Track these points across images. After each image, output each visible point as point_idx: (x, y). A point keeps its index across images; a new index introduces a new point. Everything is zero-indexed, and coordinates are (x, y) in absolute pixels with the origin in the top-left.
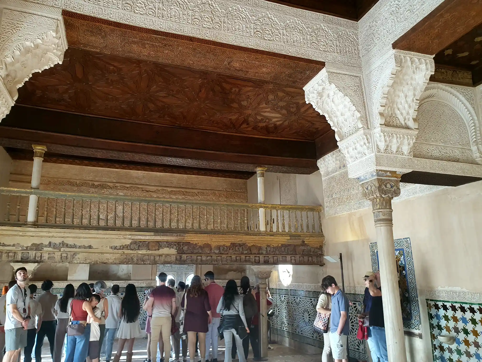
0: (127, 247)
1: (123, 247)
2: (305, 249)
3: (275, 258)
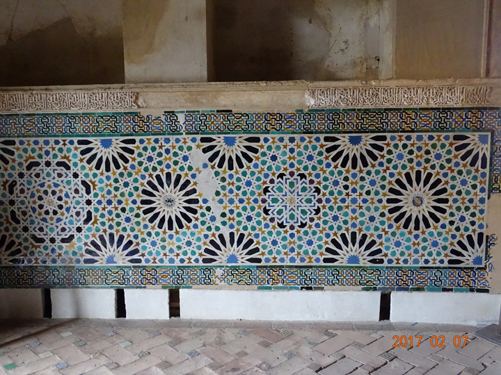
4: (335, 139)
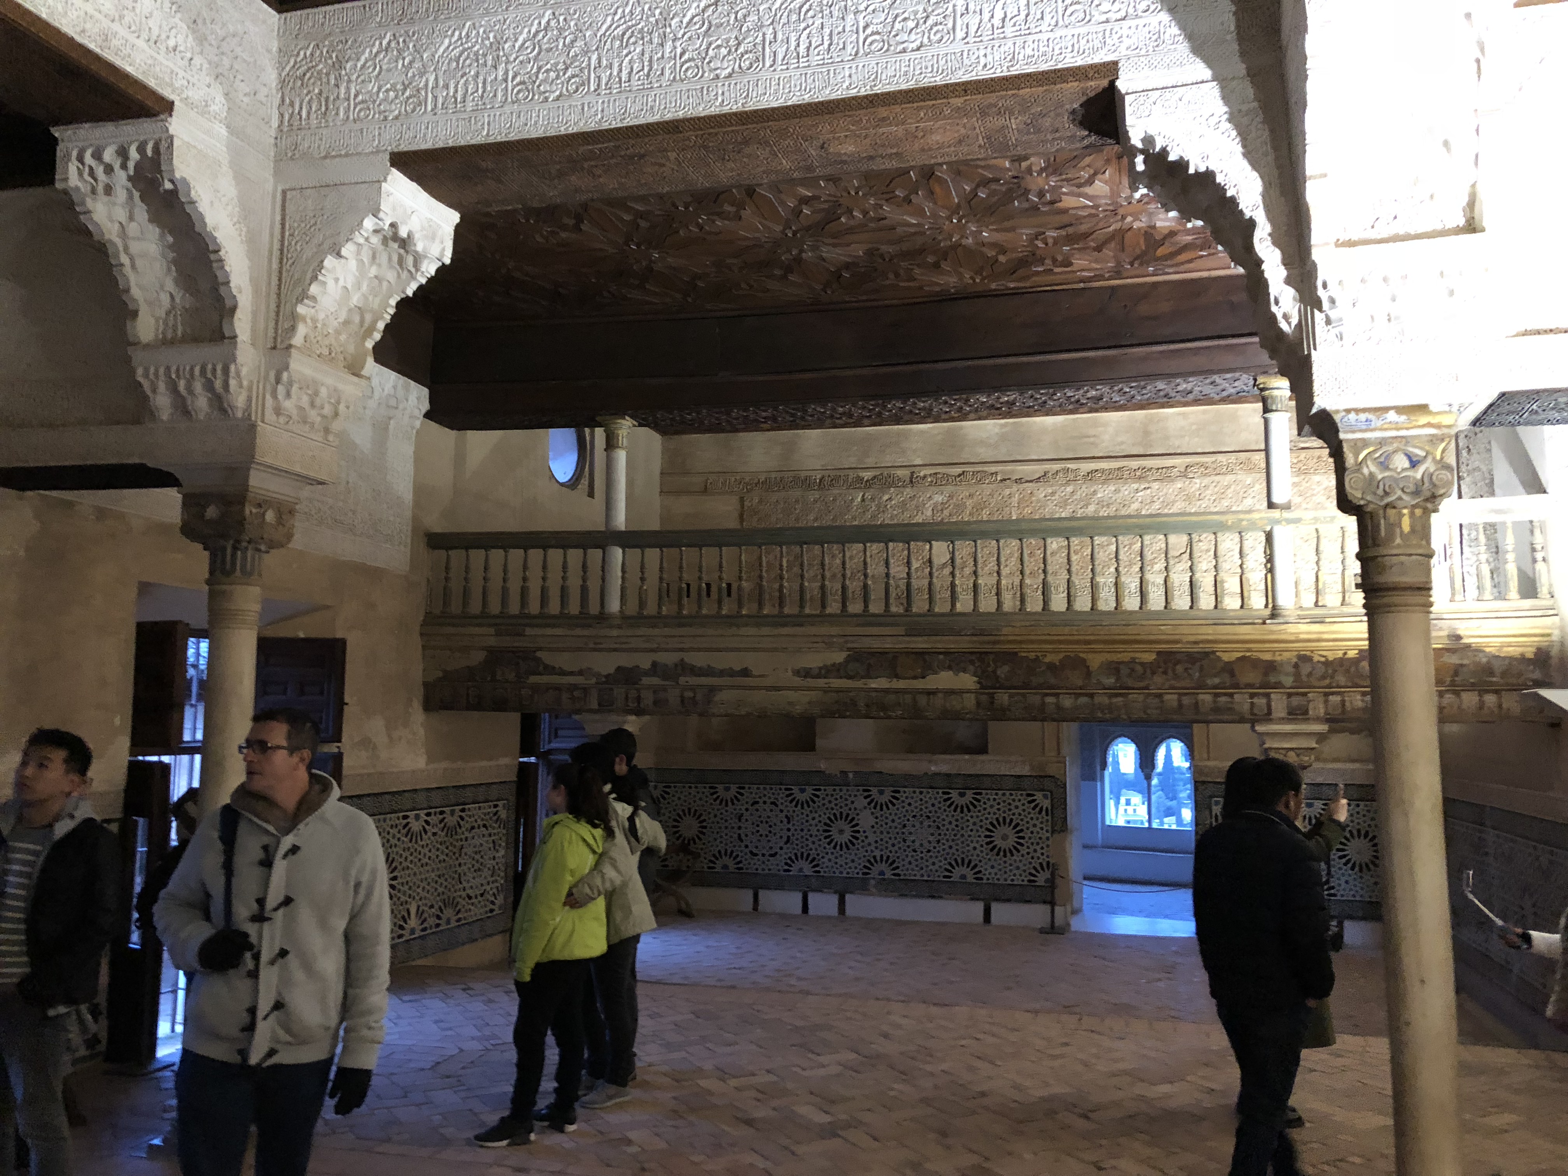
0: (838, 670)
1: (827, 671)
2: (1462, 665)
3: (1335, 699)
4: (949, 793)
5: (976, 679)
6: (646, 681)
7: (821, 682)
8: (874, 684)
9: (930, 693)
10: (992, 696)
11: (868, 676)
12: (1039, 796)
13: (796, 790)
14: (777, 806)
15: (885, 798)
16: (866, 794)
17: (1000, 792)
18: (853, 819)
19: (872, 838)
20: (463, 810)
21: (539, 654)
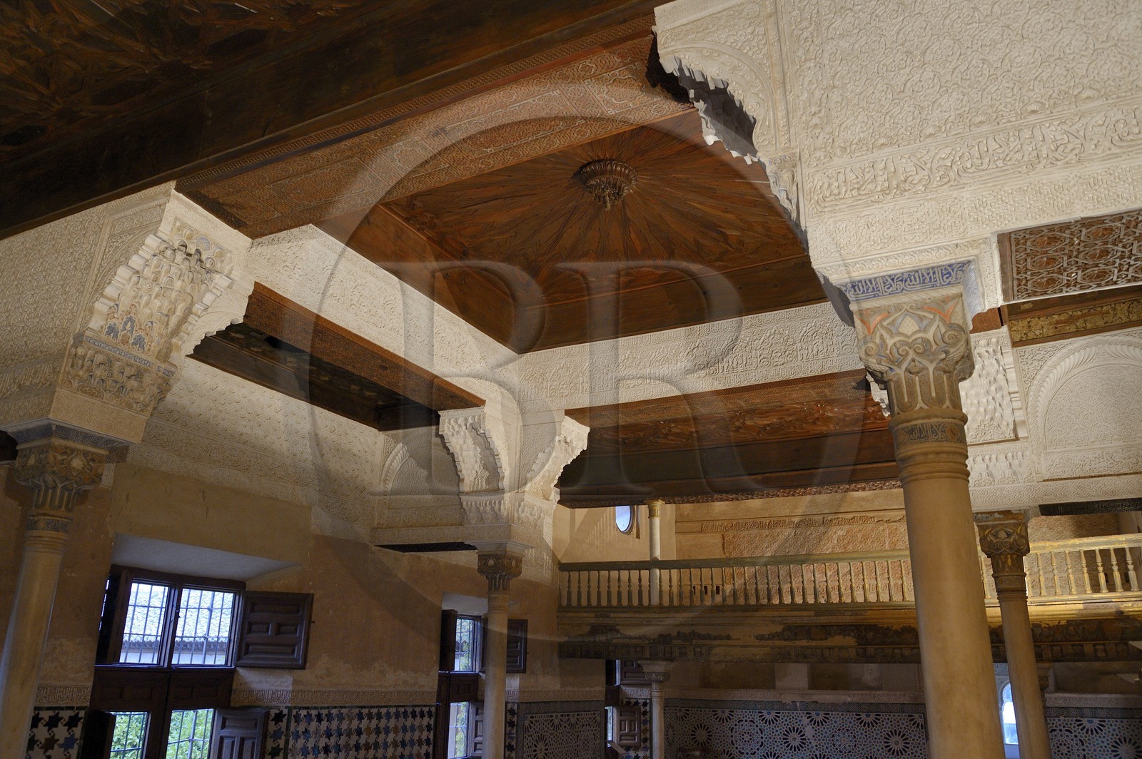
1: (772, 636)
2: (1125, 628)
3: (1056, 649)
4: (860, 715)
5: (854, 640)
6: (675, 642)
7: (770, 642)
8: (798, 643)
9: (830, 648)
10: (865, 650)
11: (795, 639)
12: (916, 716)
13: (765, 712)
14: (754, 723)
15: (820, 718)
16: (808, 715)
17: (892, 714)
18: (801, 731)
19: (814, 744)
20: (578, 715)
21: (617, 627)
